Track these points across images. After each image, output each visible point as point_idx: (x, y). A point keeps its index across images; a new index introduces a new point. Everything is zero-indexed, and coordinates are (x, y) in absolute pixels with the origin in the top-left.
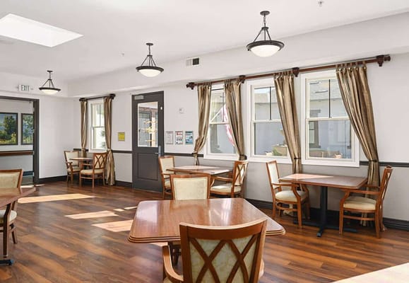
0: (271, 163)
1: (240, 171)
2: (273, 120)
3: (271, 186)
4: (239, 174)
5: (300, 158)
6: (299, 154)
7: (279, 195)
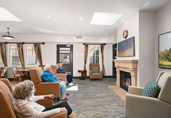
0: (13, 67)
1: (3, 70)
2: (17, 56)
3: (14, 73)
4: (3, 71)
5: (24, 66)
6: (24, 64)
7: (16, 75)
